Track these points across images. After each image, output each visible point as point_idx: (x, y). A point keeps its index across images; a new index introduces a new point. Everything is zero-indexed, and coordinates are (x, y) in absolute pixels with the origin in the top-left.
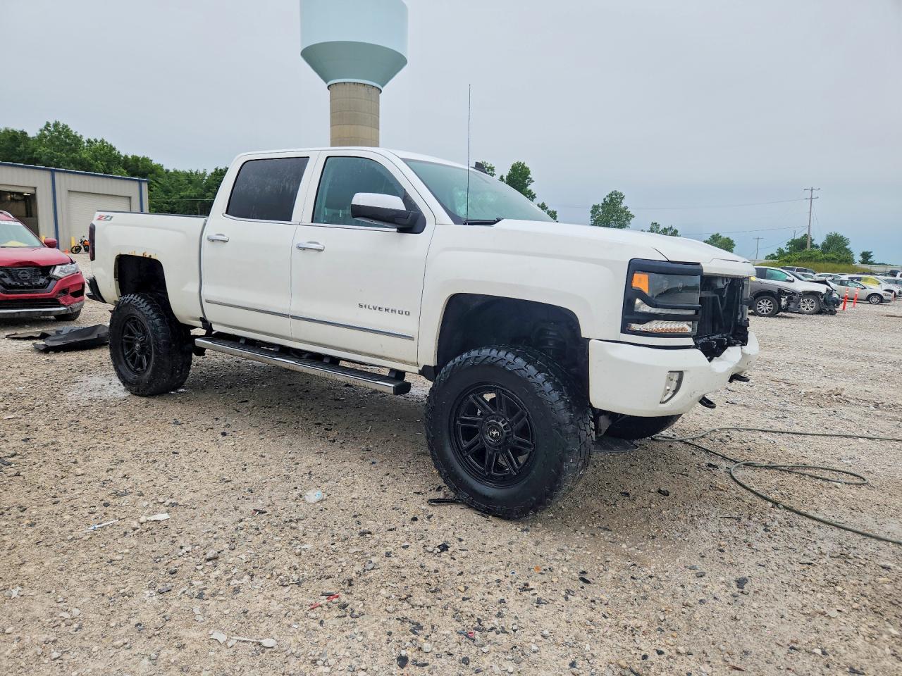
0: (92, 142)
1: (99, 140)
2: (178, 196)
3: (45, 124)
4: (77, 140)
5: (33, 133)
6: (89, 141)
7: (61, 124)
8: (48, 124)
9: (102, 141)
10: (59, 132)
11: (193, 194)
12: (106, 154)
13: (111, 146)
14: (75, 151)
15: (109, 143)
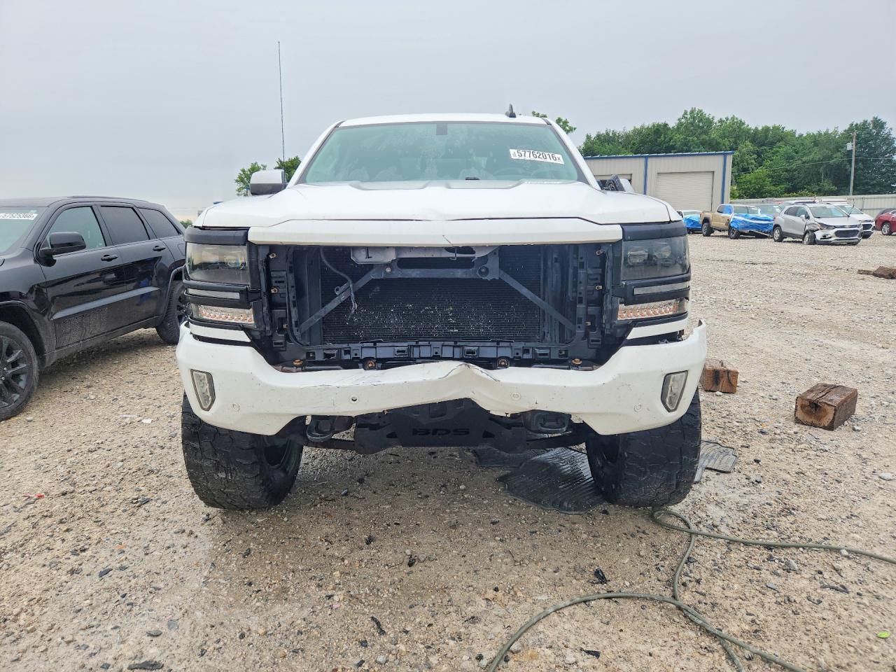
0: (724, 121)
1: (730, 118)
2: (800, 162)
3: (683, 113)
4: (709, 122)
5: (672, 124)
6: (721, 121)
7: (697, 110)
8: (686, 113)
9: (733, 118)
10: (694, 118)
11: (817, 158)
12: (734, 130)
13: (741, 121)
14: (706, 133)
15: (739, 119)
